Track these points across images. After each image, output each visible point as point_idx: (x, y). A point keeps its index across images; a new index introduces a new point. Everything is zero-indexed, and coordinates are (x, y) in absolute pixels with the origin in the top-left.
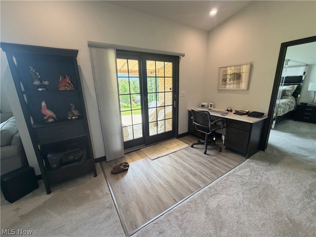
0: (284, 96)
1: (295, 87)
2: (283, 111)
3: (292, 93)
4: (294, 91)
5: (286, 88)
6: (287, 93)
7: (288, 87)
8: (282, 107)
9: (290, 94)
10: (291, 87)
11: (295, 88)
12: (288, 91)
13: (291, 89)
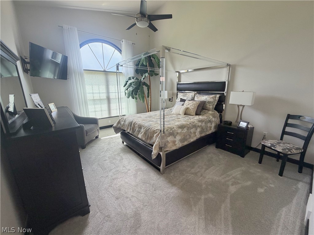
0: (204, 110)
1: (217, 97)
2: (182, 141)
3: (214, 106)
4: (216, 104)
5: (206, 99)
6: (208, 106)
7: (209, 97)
8: (177, 133)
9: (211, 107)
10: (212, 97)
11: (216, 99)
12: (209, 102)
13: (212, 100)
